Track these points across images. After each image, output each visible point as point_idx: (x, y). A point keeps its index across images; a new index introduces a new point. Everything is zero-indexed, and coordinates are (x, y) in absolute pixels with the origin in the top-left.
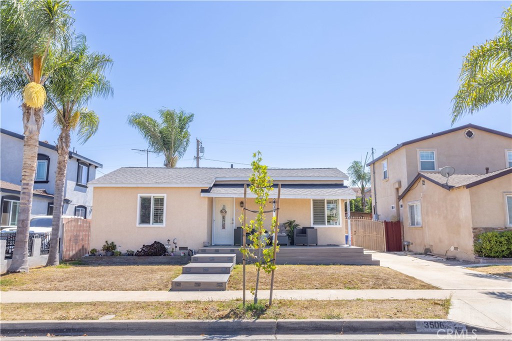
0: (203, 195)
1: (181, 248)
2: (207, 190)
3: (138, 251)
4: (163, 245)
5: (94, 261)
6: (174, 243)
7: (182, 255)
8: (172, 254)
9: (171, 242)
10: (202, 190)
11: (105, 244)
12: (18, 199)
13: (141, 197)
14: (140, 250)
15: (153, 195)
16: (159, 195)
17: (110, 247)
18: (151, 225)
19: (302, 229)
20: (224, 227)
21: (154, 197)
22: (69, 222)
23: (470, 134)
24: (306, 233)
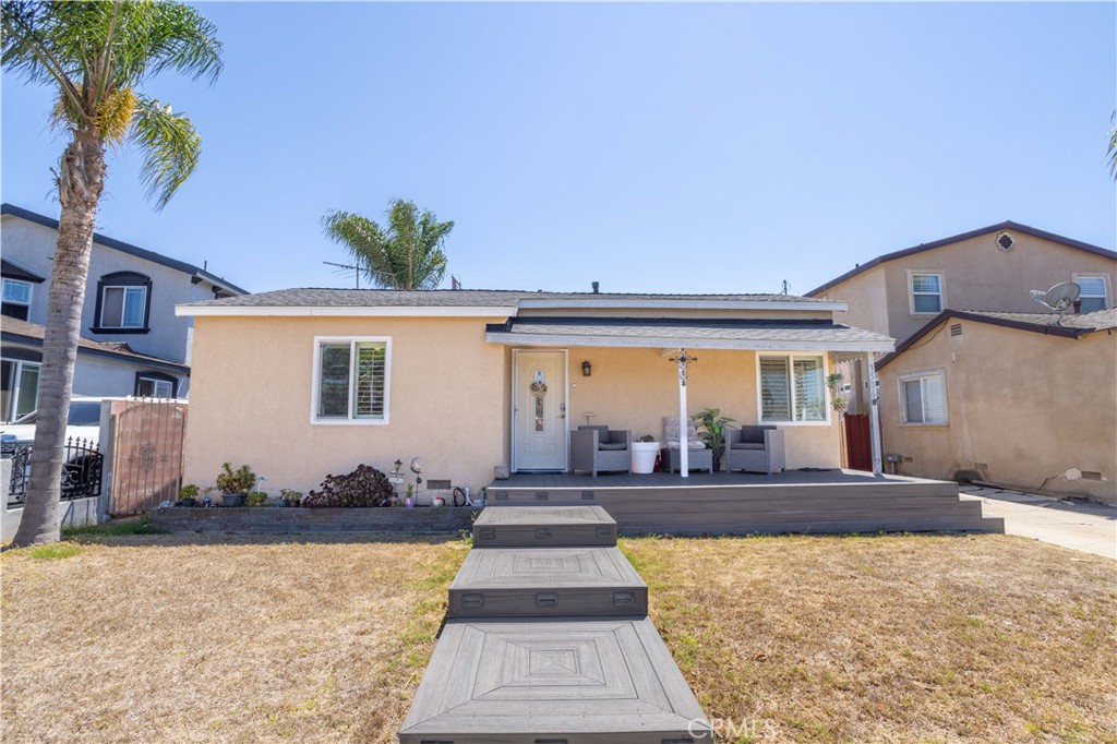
0: (493, 337)
1: (433, 484)
2: (502, 325)
3: (312, 492)
4: (384, 476)
5: (185, 522)
6: (413, 469)
7: (437, 502)
8: (408, 501)
9: (405, 468)
10: (488, 325)
11: (224, 471)
12: (38, 357)
13: (323, 345)
14: (318, 489)
15: (354, 339)
16: (369, 340)
17: (235, 480)
18: (350, 421)
19: (742, 431)
20: (539, 428)
21: (357, 344)
22: (128, 410)
23: (1006, 242)
24: (763, 442)
